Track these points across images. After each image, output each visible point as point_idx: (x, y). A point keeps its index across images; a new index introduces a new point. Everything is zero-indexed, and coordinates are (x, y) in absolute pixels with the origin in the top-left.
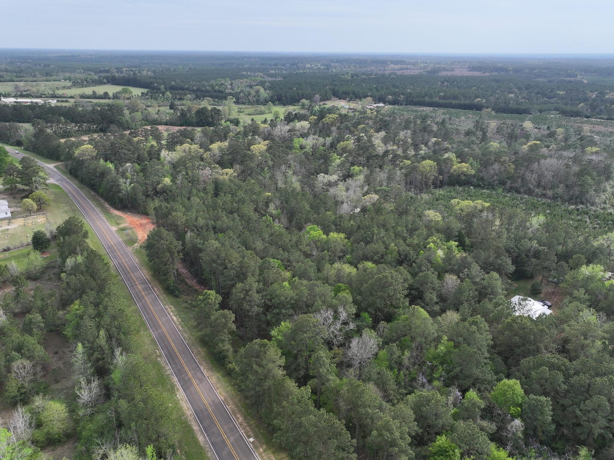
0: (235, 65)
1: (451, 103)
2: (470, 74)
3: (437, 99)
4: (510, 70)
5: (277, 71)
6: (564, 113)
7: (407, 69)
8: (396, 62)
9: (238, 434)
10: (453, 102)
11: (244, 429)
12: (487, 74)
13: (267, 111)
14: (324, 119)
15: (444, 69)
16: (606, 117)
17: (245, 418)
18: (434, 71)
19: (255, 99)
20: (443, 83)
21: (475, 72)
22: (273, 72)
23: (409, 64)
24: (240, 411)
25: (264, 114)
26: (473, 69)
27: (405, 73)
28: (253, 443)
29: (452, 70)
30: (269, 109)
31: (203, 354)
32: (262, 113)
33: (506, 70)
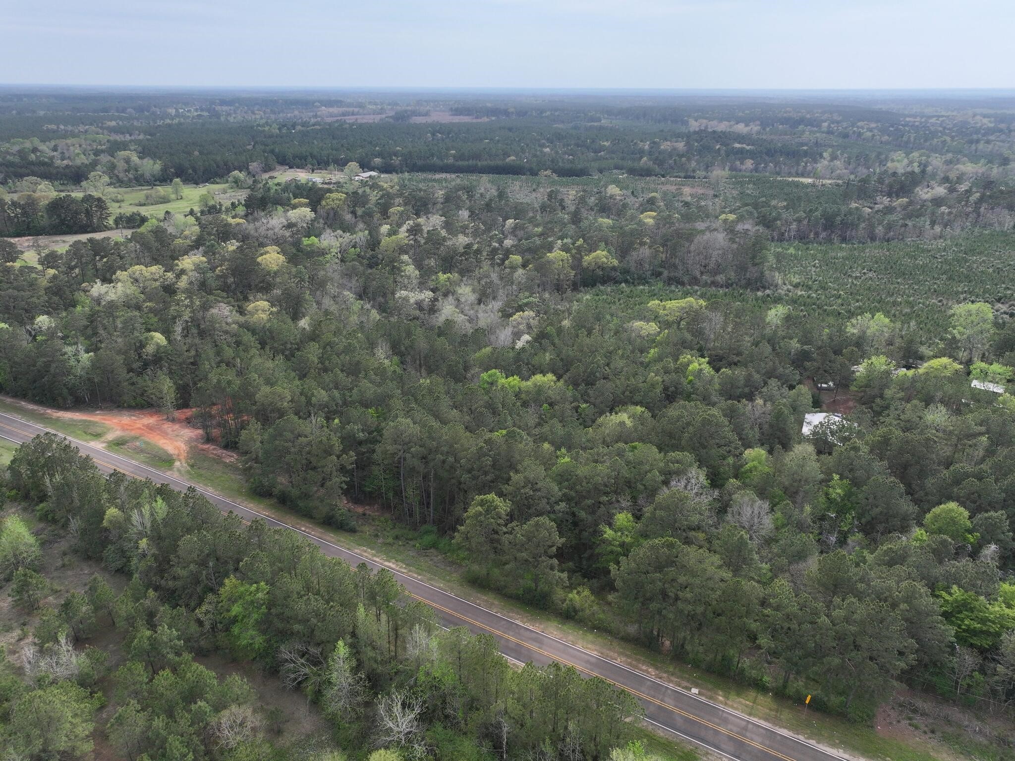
0: (14, 112)
1: (477, 165)
2: (457, 119)
3: (451, 161)
4: (512, 113)
5: (121, 123)
6: (632, 171)
7: (353, 114)
8: (330, 103)
9: (669, 692)
10: (479, 164)
11: (670, 681)
12: (485, 119)
13: (173, 196)
14: (324, 203)
15: (415, 113)
16: (683, 174)
17: (657, 668)
18: (401, 117)
19: (131, 176)
20: (433, 134)
21: (462, 117)
22: (113, 123)
23: (349, 105)
24: (638, 661)
25: (169, 201)
26: (457, 111)
27: (359, 121)
28: (700, 693)
29: (427, 114)
30: (176, 192)
31: (496, 602)
32: (165, 200)
33: (506, 113)
